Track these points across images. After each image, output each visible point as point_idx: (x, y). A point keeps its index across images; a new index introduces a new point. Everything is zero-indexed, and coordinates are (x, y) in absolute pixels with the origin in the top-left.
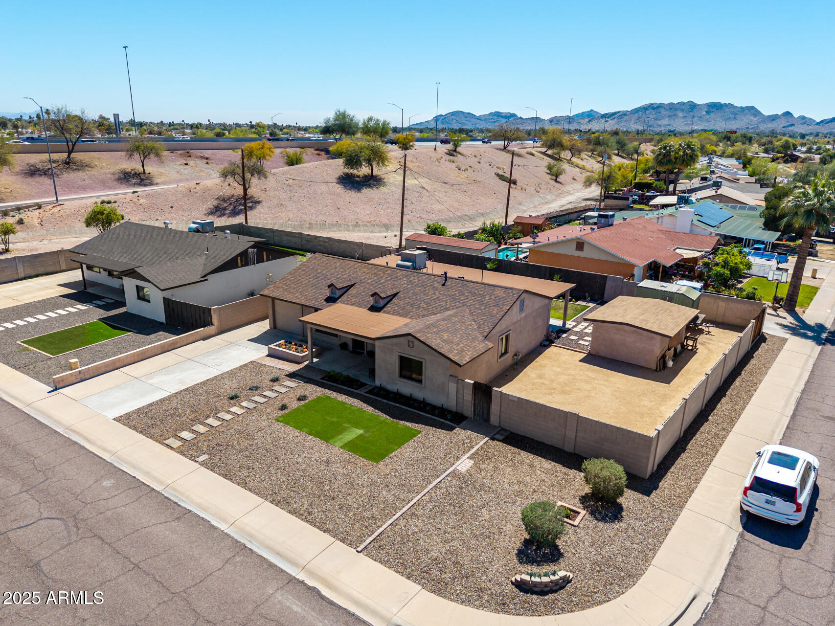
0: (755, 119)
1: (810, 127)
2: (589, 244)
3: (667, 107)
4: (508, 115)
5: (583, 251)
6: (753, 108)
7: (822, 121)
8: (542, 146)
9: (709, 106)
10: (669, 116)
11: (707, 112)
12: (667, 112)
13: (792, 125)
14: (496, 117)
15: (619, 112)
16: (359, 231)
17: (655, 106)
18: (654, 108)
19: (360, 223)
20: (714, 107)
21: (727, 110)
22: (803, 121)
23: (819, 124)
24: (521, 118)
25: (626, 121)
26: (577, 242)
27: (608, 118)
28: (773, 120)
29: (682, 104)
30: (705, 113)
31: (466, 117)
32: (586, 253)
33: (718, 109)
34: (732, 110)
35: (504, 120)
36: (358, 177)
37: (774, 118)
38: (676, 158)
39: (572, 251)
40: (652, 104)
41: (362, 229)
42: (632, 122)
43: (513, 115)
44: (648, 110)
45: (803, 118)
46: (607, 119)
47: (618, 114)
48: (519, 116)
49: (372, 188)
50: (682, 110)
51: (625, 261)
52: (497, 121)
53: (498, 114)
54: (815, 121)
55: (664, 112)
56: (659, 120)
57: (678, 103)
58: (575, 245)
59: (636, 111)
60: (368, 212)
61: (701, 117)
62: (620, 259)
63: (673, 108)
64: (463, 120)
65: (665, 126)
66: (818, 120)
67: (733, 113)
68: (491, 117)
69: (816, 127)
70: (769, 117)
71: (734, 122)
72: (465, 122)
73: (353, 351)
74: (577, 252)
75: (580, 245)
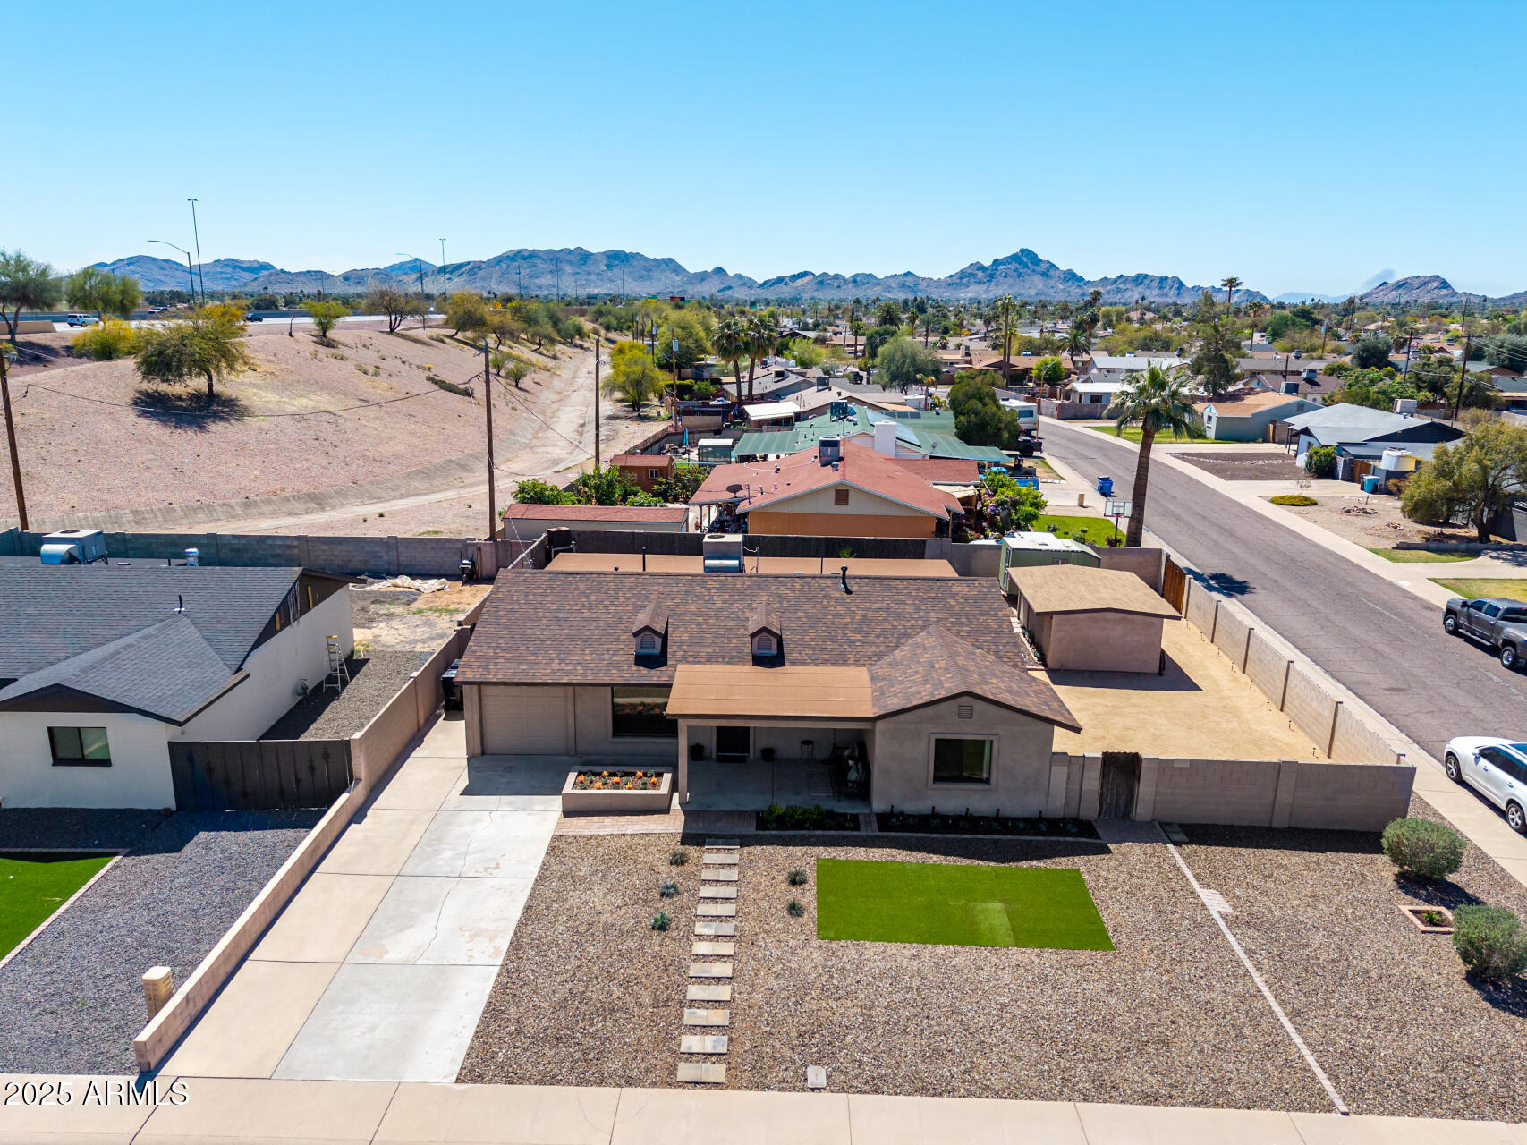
0: (678, 278)
1: (753, 291)
2: (860, 491)
3: (546, 258)
4: (256, 265)
5: (847, 504)
6: (671, 260)
7: (766, 282)
8: (446, 324)
9: (608, 256)
10: (551, 272)
11: (608, 266)
12: (546, 266)
13: (730, 288)
14: (229, 270)
15: (469, 263)
16: (261, 515)
17: (526, 254)
18: (524, 258)
19: (253, 497)
20: (617, 259)
21: (635, 263)
22: (742, 282)
23: (761, 286)
24: (282, 271)
25: (483, 279)
26: (837, 491)
27: (451, 273)
28: (703, 280)
29: (569, 252)
30: (604, 268)
31: (162, 269)
32: (854, 507)
33: (622, 261)
34: (642, 263)
35: (248, 276)
36: (180, 398)
37: (703, 277)
38: (746, 344)
39: (828, 506)
40: (520, 252)
41: (265, 509)
42: (493, 281)
43: (267, 266)
44: (515, 261)
45: (740, 277)
46: (448, 276)
47: (468, 267)
48: (278, 268)
49: (227, 420)
50: (570, 263)
51: (924, 512)
52: (232, 277)
53: (233, 264)
54: (755, 282)
55: (542, 265)
56: (537, 277)
57: (561, 251)
58: (832, 495)
59: (498, 261)
60: (256, 473)
61: (599, 274)
62: (916, 510)
63: (556, 259)
64: (157, 274)
65: (548, 287)
66: (761, 281)
67: (645, 268)
68: (219, 270)
69: (760, 291)
70: (697, 275)
71: (649, 282)
72: (163, 278)
73: (721, 760)
74: (838, 507)
75: (842, 495)
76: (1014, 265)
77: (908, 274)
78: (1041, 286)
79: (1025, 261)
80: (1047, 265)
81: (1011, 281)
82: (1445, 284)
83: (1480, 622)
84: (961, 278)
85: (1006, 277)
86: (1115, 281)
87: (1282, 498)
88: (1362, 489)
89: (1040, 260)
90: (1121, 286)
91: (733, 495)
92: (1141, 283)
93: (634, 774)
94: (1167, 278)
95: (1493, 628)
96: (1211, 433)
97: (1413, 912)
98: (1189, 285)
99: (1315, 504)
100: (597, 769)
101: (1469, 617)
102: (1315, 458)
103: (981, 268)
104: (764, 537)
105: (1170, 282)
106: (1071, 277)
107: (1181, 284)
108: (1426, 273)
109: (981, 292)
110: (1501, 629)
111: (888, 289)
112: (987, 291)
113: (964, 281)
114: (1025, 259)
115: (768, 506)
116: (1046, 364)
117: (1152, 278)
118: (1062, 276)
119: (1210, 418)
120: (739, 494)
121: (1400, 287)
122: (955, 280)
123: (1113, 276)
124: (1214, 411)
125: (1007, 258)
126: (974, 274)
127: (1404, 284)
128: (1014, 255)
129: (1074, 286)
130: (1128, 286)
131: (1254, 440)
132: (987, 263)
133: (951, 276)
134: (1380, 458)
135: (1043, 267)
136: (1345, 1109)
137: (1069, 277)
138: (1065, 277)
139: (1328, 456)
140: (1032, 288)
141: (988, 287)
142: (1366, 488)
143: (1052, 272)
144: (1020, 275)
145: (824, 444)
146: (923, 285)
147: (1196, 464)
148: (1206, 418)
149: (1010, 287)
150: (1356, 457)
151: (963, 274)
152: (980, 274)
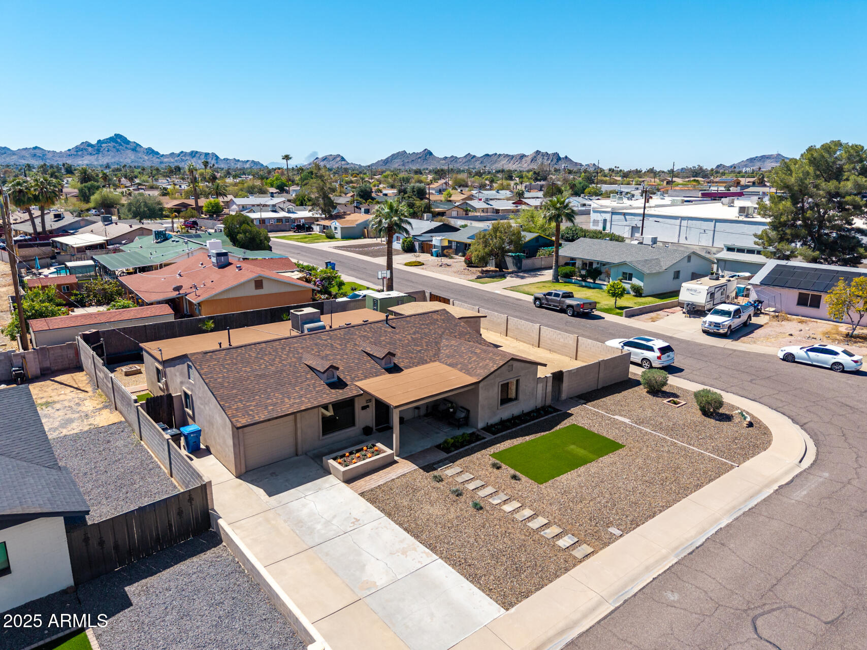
2: (269, 279)
5: (263, 288)
26: (255, 281)
32: (267, 289)
38: (35, 196)
39: (252, 291)
58: (253, 285)
62: (302, 287)
73: (379, 430)
74: (258, 291)
75: (259, 284)
76: (112, 144)
77: (36, 148)
78: (133, 157)
79: (119, 141)
80: (135, 145)
81: (113, 154)
82: (343, 159)
83: (552, 300)
84: (77, 151)
85: (108, 151)
86: (179, 155)
87: (409, 263)
88: (432, 255)
89: (129, 141)
90: (183, 158)
91: (177, 293)
92: (194, 156)
93: (362, 450)
94: (209, 154)
95: (560, 302)
96: (339, 235)
97: (668, 402)
98: (222, 157)
99: (423, 264)
100: (340, 453)
101: (547, 299)
102: (406, 243)
103: (90, 145)
104: (233, 314)
105: (210, 155)
106: (151, 152)
107: (217, 157)
108: (335, 153)
109: (93, 160)
110: (564, 301)
111: (23, 157)
112: (97, 160)
113: (80, 153)
114: (119, 140)
115: (216, 295)
116: (211, 203)
117: (201, 154)
118: (145, 151)
119: (336, 228)
120: (181, 292)
121: (324, 160)
122: (73, 152)
123: (177, 152)
124: (337, 224)
125: (107, 139)
126: (83, 149)
127: (326, 158)
128: (111, 138)
129: (154, 158)
130: (187, 158)
131: (359, 238)
132: (94, 142)
133: (69, 150)
134: (432, 241)
135: (132, 146)
136: (737, 465)
137: (150, 152)
138: (148, 152)
139: (411, 242)
140: (128, 158)
141: (98, 157)
142: (434, 255)
143: (138, 149)
144: (118, 150)
145: (219, 255)
146: (50, 156)
147: (351, 251)
148: (333, 228)
149: (113, 157)
150: (423, 241)
151: (78, 149)
152: (90, 149)
